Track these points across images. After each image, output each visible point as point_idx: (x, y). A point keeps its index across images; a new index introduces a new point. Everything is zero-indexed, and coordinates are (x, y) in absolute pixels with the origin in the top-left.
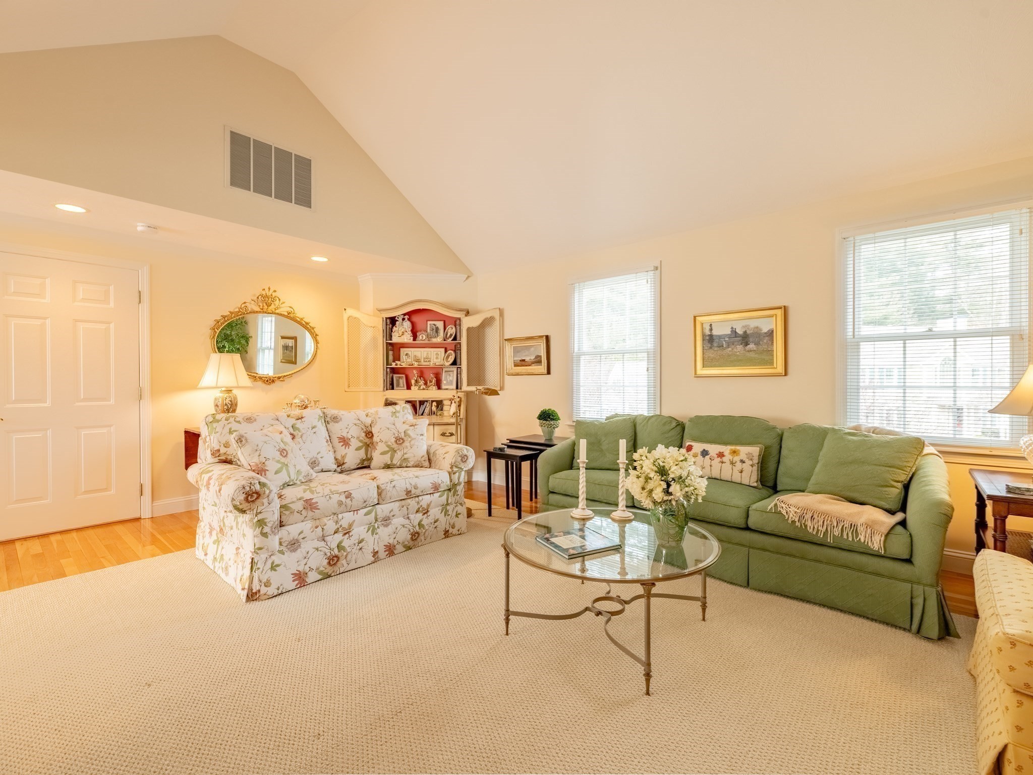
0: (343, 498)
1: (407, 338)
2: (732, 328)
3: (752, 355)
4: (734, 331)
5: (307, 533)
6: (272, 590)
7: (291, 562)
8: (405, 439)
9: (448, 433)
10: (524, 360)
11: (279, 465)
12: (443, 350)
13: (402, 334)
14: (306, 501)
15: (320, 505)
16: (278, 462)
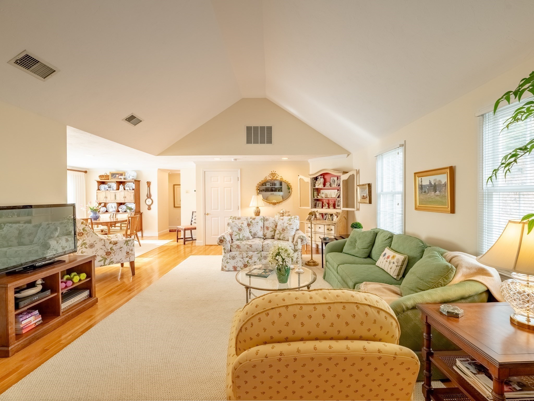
0: (249, 247)
1: (321, 186)
2: (430, 181)
3: (438, 198)
4: (430, 183)
5: (237, 255)
6: (227, 269)
7: (232, 263)
8: (286, 229)
9: (330, 229)
10: (364, 196)
11: (237, 233)
12: (337, 190)
13: (319, 184)
14: (237, 245)
15: (241, 247)
16: (237, 232)
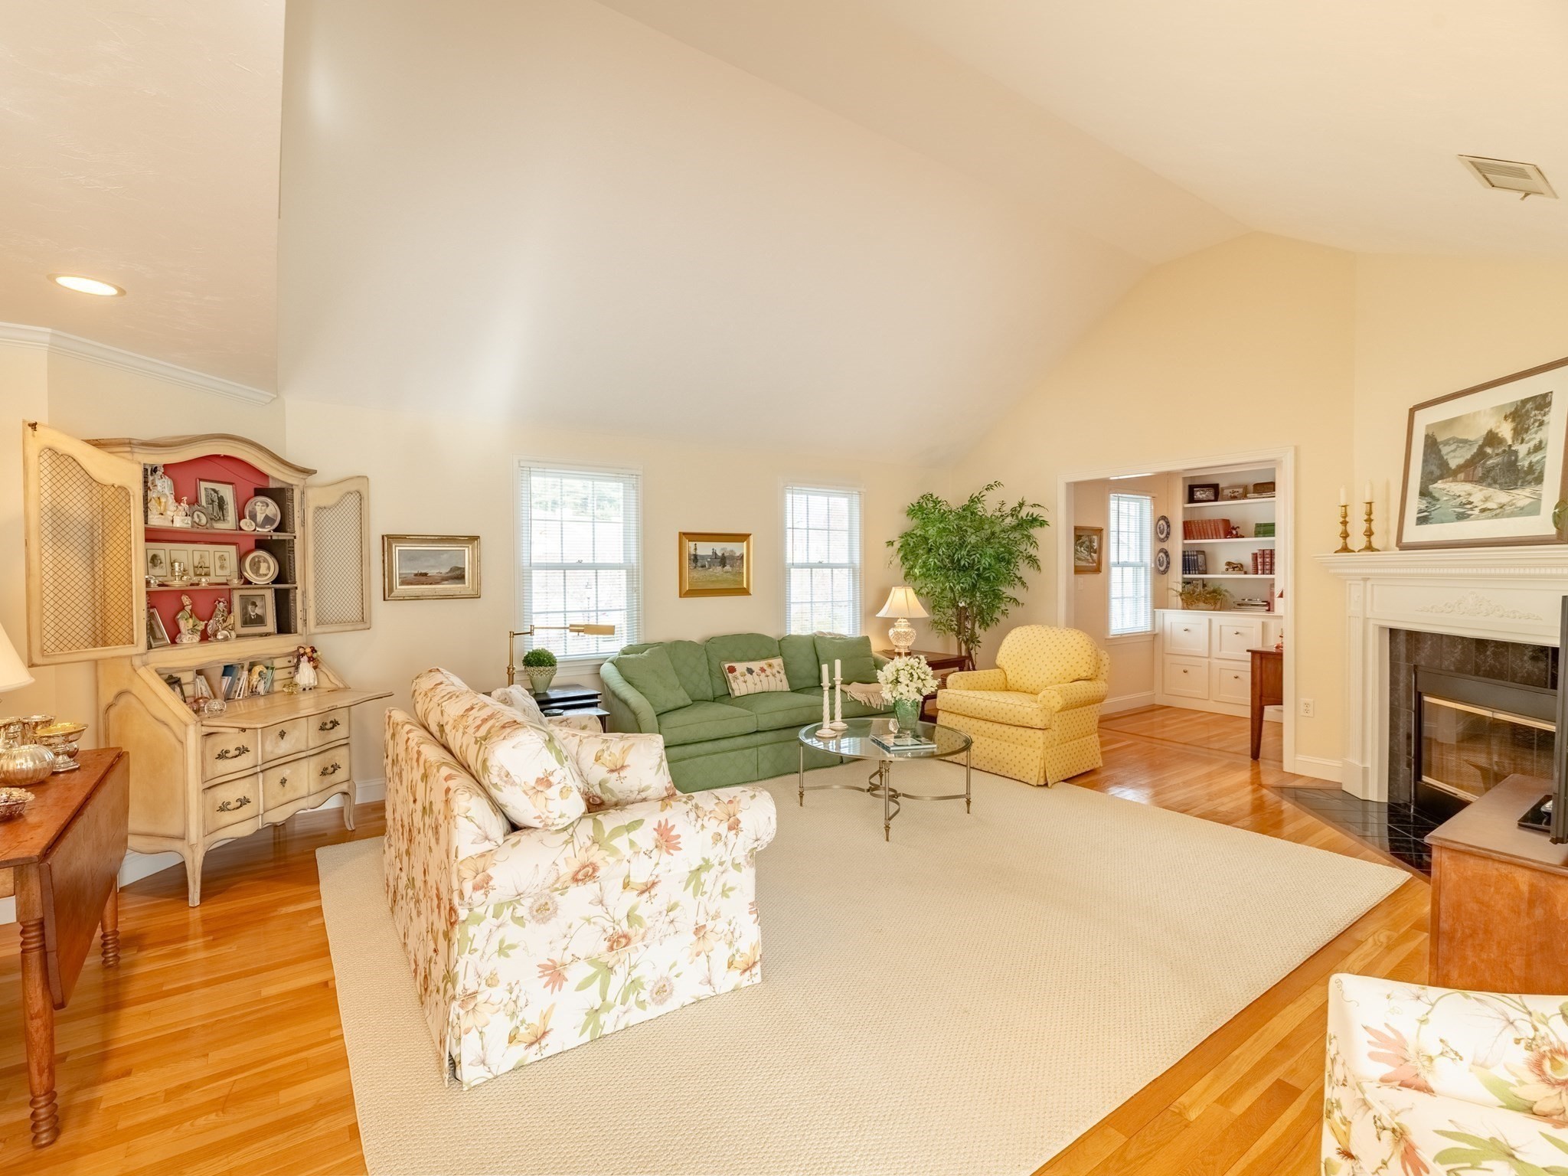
9: (328, 722)
10: (425, 574)
12: (233, 548)
